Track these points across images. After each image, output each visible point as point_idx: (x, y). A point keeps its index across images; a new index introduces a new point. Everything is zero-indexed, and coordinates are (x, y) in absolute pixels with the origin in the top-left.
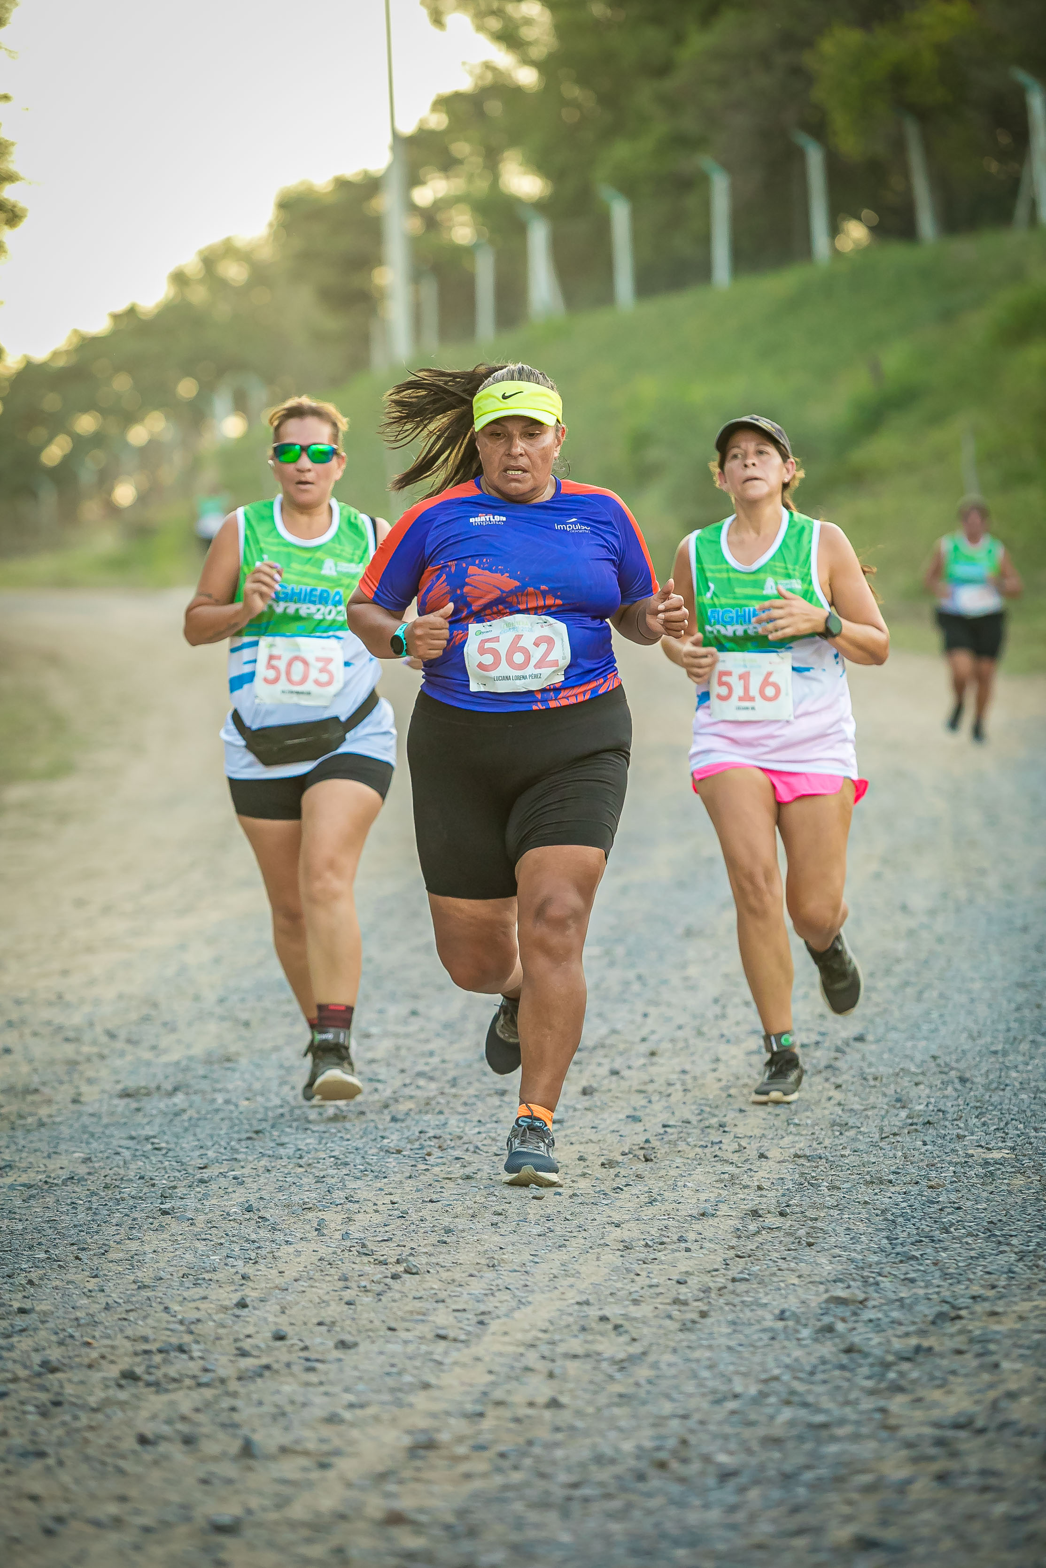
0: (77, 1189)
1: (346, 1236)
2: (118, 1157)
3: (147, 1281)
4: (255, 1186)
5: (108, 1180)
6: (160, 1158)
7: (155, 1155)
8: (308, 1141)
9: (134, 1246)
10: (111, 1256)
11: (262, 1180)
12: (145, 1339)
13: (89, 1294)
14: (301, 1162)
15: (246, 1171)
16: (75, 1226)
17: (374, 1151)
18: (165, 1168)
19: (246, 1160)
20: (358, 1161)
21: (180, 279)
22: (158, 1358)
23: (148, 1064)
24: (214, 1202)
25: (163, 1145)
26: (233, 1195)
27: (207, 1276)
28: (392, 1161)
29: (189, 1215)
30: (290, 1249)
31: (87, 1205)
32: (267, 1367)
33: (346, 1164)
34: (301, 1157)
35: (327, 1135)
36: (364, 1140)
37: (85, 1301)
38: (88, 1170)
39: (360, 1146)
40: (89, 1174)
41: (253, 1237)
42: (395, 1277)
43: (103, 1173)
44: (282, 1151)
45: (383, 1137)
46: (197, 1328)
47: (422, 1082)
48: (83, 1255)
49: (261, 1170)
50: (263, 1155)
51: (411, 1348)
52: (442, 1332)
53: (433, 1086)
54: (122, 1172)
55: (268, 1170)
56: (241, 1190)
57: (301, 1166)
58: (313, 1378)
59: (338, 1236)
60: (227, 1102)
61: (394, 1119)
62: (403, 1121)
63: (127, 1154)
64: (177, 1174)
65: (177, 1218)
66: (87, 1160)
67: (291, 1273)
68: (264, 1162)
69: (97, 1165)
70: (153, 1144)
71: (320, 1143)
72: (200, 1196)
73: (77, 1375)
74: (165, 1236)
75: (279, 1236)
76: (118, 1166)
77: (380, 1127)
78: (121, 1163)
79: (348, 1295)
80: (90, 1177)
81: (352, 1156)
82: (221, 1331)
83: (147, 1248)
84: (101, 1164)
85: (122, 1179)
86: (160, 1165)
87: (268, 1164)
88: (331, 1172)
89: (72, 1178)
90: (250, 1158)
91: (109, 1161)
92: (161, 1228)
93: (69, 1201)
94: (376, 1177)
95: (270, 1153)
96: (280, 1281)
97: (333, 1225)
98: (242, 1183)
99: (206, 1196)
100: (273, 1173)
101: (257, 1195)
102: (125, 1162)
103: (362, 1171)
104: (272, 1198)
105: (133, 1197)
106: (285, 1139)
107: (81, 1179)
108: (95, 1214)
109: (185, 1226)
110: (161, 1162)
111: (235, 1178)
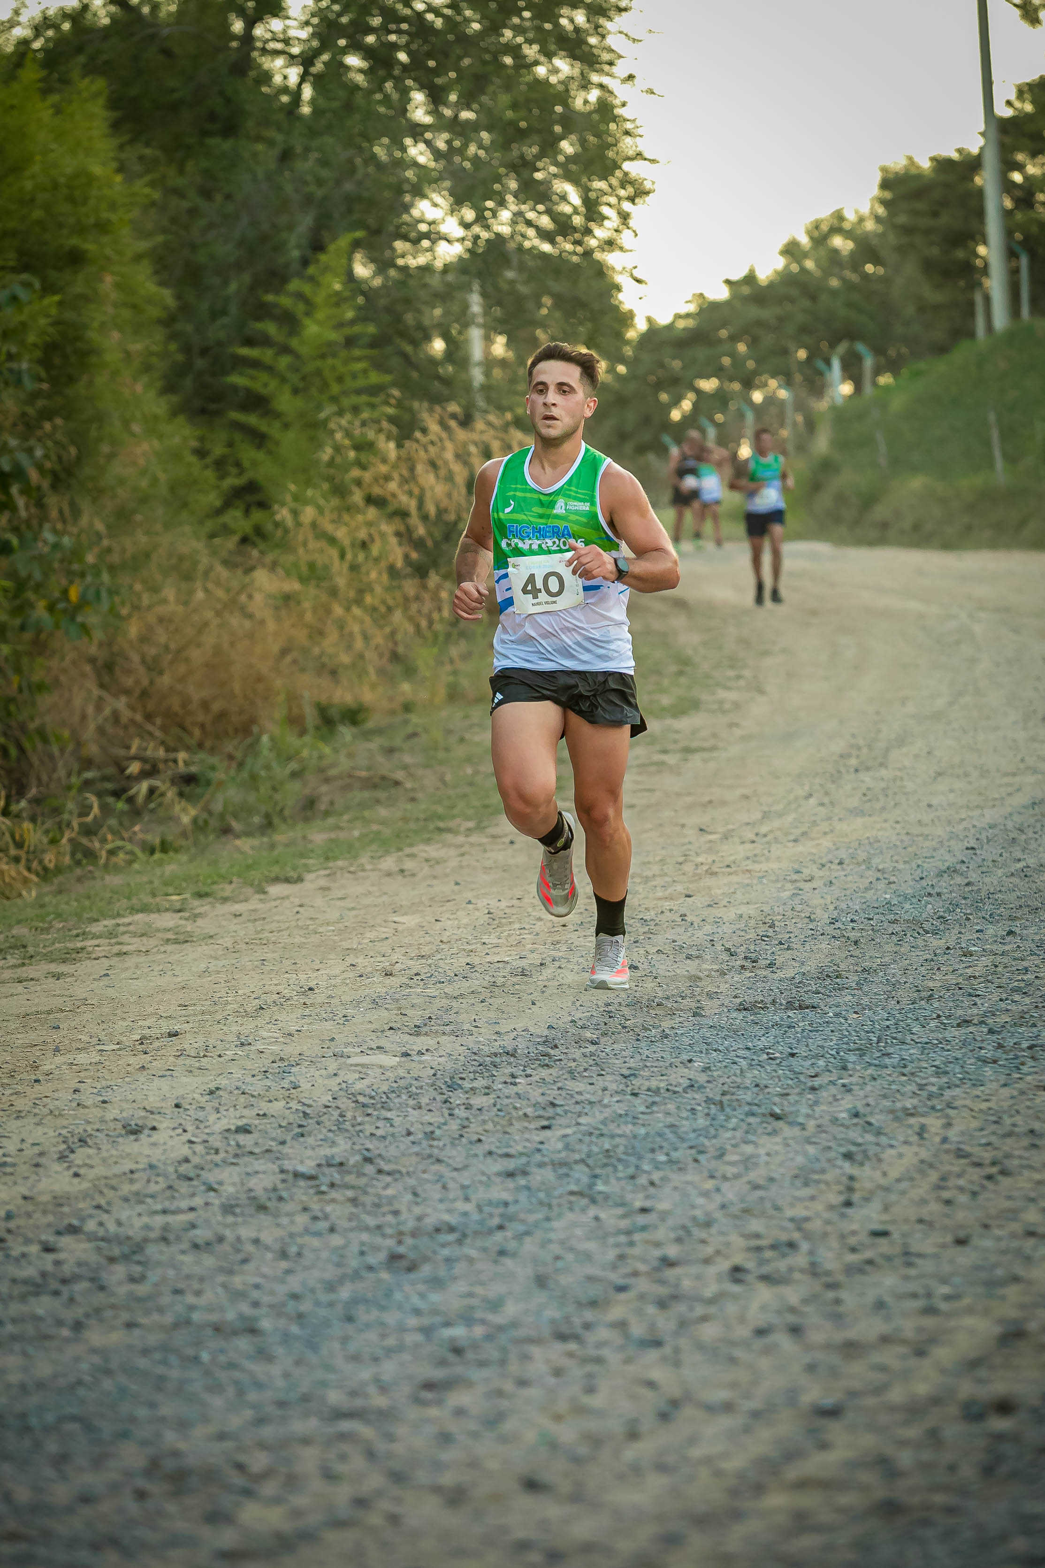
0: (697, 1096)
1: (945, 1140)
2: (735, 1067)
3: (761, 1182)
4: (862, 1093)
5: (726, 1088)
6: (775, 1067)
7: (770, 1064)
8: (912, 1051)
9: (748, 1149)
10: (729, 1158)
11: (868, 1088)
12: (757, 1236)
13: (706, 1194)
14: (905, 1071)
15: (854, 1080)
16: (694, 1131)
17: (973, 1061)
18: (779, 1077)
19: (854, 1069)
20: (957, 1071)
22: (768, 1254)
23: (765, 979)
24: (824, 1107)
25: (777, 1055)
26: (842, 1102)
27: (816, 1177)
28: (988, 1071)
29: (801, 1120)
30: (893, 1152)
31: (706, 1111)
32: (870, 1262)
33: (946, 1073)
34: (905, 1066)
35: (928, 1046)
36: (963, 1051)
37: (701, 1201)
38: (707, 1078)
39: (960, 1056)
40: (708, 1082)
41: (860, 1140)
42: (989, 1177)
43: (721, 1081)
44: (887, 1061)
45: (980, 1048)
46: (807, 1226)
47: (1017, 997)
48: (701, 1158)
49: (868, 1079)
50: (870, 1064)
51: (1003, 1245)
52: (1032, 1229)
53: (1027, 1000)
54: (739, 1080)
55: (875, 1079)
56: (849, 1097)
57: (904, 1075)
58: (913, 1272)
59: (937, 1139)
60: (837, 1015)
61: (991, 1031)
62: (999, 1033)
63: (744, 1063)
64: (790, 1082)
65: (790, 1124)
66: (706, 1069)
67: (894, 1174)
68: (870, 1071)
69: (715, 1074)
70: (768, 1054)
71: (922, 1054)
72: (810, 1102)
73: (694, 1270)
74: (778, 1139)
75: (883, 1140)
76: (735, 1075)
77: (979, 1038)
78: (738, 1072)
79: (946, 1195)
80: (709, 1085)
81: (952, 1065)
82: (829, 1229)
83: (762, 1151)
84: (720, 1073)
85: (738, 1087)
86: (774, 1074)
87: (874, 1073)
88: (933, 1080)
89: (692, 1086)
90: (858, 1068)
91: (726, 1070)
92: (774, 1133)
93: (689, 1107)
94: (974, 1085)
95: (877, 1062)
96: (883, 1182)
97: (933, 1130)
98: (850, 1091)
99: (816, 1103)
100: (879, 1082)
101: (864, 1102)
102: (742, 1071)
103: (961, 1079)
104: (878, 1104)
105: (749, 1104)
106: (890, 1050)
107: (702, 1087)
108: (713, 1119)
109: (796, 1131)
110: (775, 1071)
111: (844, 1086)
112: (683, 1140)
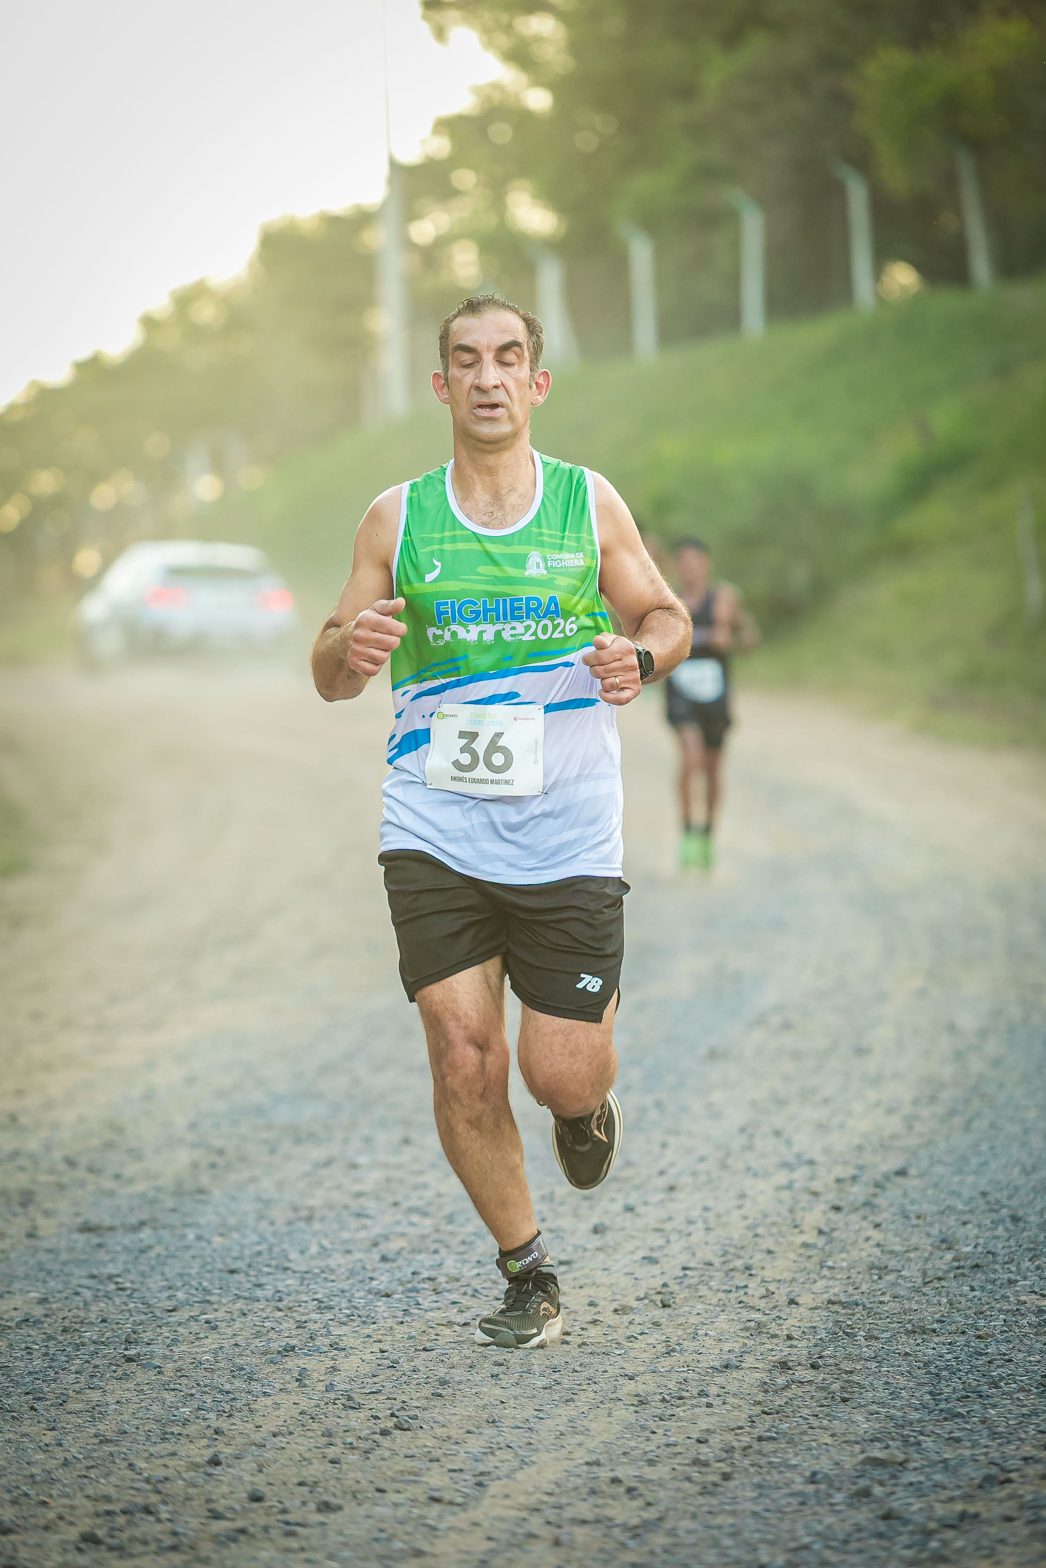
0: (32, 1333)
1: (330, 1387)
2: (77, 1298)
3: (110, 1435)
4: (229, 1331)
5: (67, 1323)
6: (125, 1299)
7: (119, 1296)
8: (289, 1282)
9: (95, 1396)
10: (70, 1406)
11: (237, 1325)
12: (108, 1499)
13: (45, 1448)
14: (281, 1305)
15: (220, 1315)
16: (30, 1373)
17: (362, 1294)
18: (129, 1311)
19: (219, 1303)
20: (343, 1305)
21: (149, 323)
22: (121, 1520)
23: (111, 1194)
24: (184, 1348)
25: (128, 1285)
26: (205, 1341)
27: (176, 1430)
28: (381, 1305)
29: (156, 1362)
30: (268, 1401)
31: (44, 1350)
32: (243, 1531)
33: (331, 1308)
34: (280, 1300)
35: (309, 1276)
36: (350, 1281)
37: (40, 1456)
38: (44, 1312)
39: (346, 1288)
40: (46, 1316)
41: (227, 1387)
42: (384, 1433)
43: (61, 1315)
44: (259, 1293)
45: (372, 1279)
46: (166, 1488)
47: (415, 1218)
48: (38, 1405)
49: (236, 1314)
50: (239, 1297)
51: (401, 1512)
52: (436, 1494)
53: (428, 1222)
54: (82, 1314)
55: (244, 1314)
56: (214, 1335)
57: (280, 1310)
58: (293, 1543)
59: (321, 1387)
60: (199, 1238)
61: (384, 1259)
62: (393, 1261)
63: (88, 1294)
64: (143, 1317)
65: (143, 1366)
66: (43, 1301)
67: (270, 1426)
68: (239, 1305)
69: (54, 1306)
70: (117, 1283)
71: (302, 1285)
72: (168, 1341)
73: (32, 1538)
74: (131, 1385)
75: (256, 1387)
76: (78, 1308)
77: (369, 1267)
78: (81, 1305)
79: (332, 1452)
80: (48, 1320)
81: (337, 1299)
82: (192, 1491)
83: (110, 1399)
84: (59, 1305)
85: (82, 1322)
86: (124, 1307)
87: (244, 1307)
88: (314, 1316)
89: (27, 1320)
90: (224, 1301)
91: (67, 1302)
92: (125, 1377)
93: (23, 1346)
94: (364, 1322)
95: (246, 1294)
96: (257, 1437)
97: (315, 1375)
98: (215, 1328)
99: (175, 1341)
100: (250, 1317)
101: (232, 1342)
102: (86, 1304)
103: (348, 1316)
104: (248, 1345)
105: (94, 1342)
106: (263, 1280)
107: (37, 1322)
108: (52, 1360)
109: (152, 1374)
110: (126, 1304)
111: (207, 1322)
112: (17, 1384)
